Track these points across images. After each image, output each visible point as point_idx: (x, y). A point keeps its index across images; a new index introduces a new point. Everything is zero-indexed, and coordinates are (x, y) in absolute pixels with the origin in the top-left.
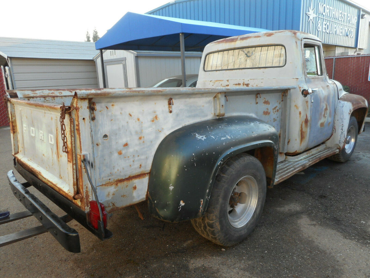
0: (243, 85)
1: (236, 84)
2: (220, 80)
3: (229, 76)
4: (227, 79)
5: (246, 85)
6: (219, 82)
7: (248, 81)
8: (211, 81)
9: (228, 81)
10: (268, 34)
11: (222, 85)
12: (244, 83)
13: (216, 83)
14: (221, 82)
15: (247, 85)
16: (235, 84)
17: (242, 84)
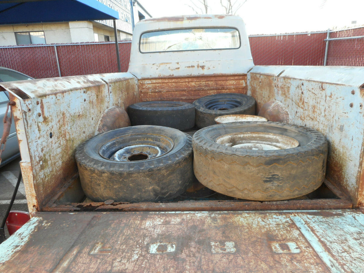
0: (198, 67)
1: (189, 67)
2: (167, 63)
3: (178, 58)
4: (177, 61)
5: (201, 67)
6: (165, 65)
7: (204, 62)
8: (153, 64)
9: (178, 63)
10: (219, 16)
11: (171, 68)
12: (198, 65)
13: (161, 66)
14: (168, 65)
15: (203, 67)
16: (187, 67)
17: (196, 67)
